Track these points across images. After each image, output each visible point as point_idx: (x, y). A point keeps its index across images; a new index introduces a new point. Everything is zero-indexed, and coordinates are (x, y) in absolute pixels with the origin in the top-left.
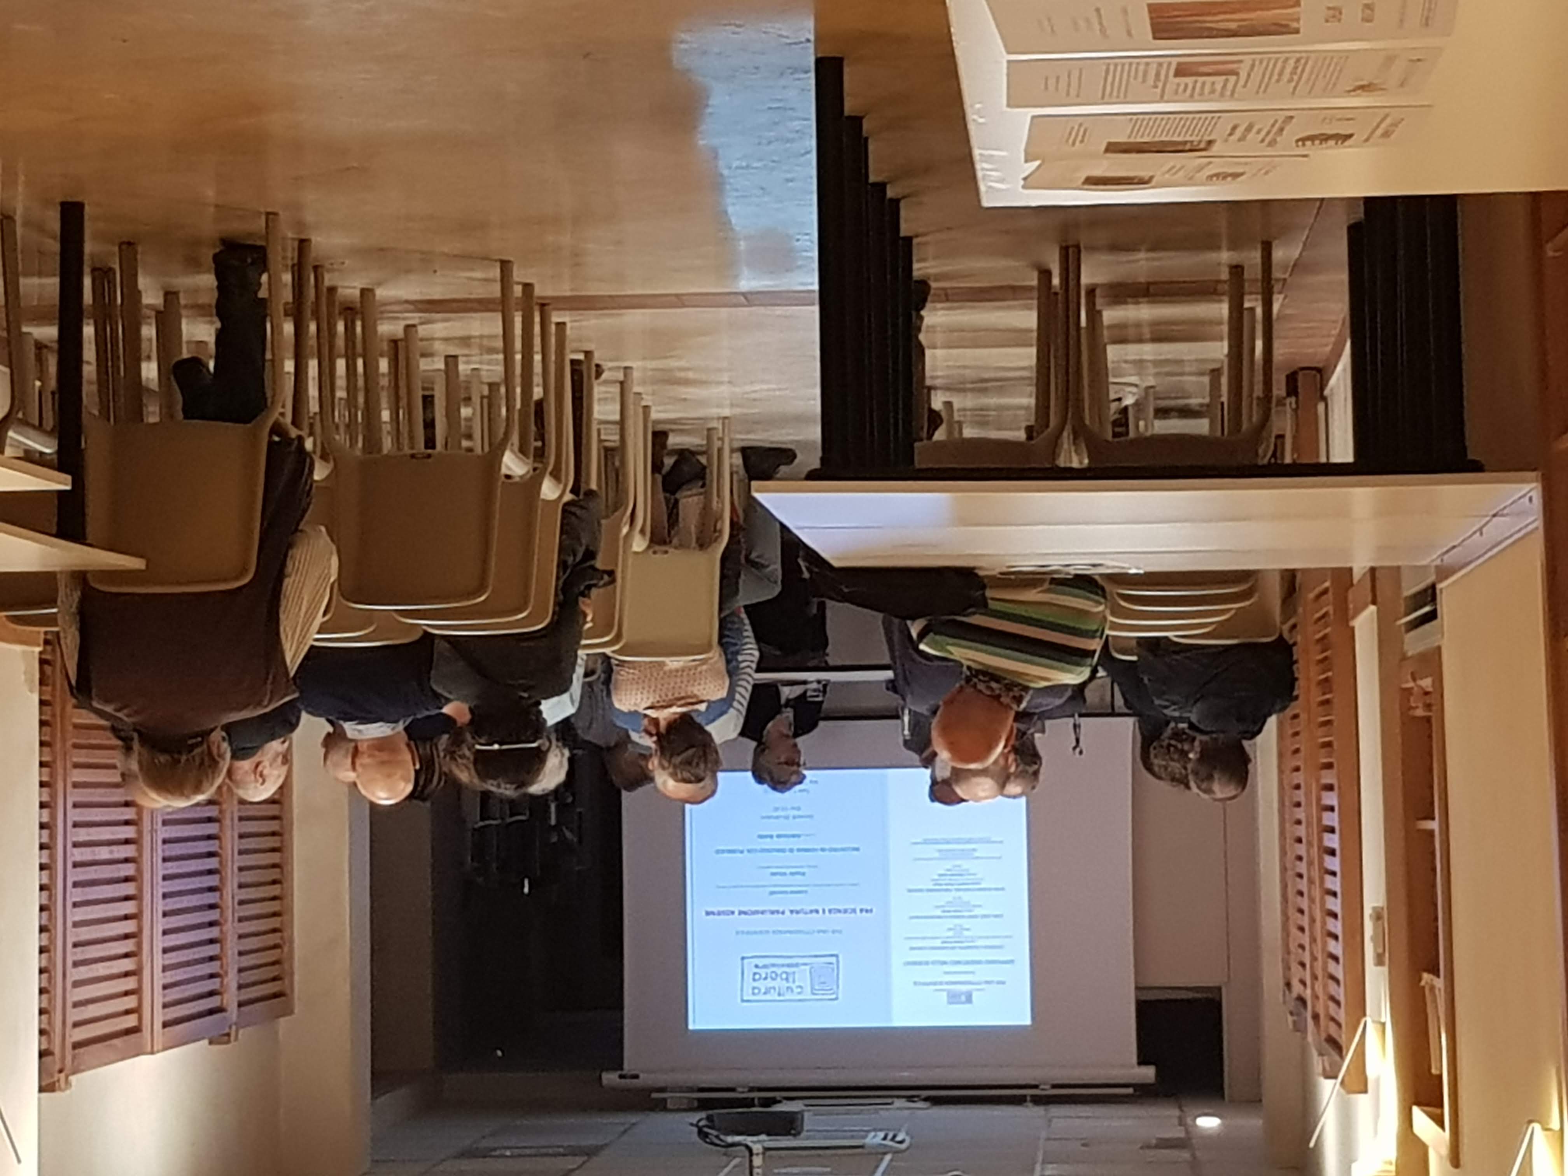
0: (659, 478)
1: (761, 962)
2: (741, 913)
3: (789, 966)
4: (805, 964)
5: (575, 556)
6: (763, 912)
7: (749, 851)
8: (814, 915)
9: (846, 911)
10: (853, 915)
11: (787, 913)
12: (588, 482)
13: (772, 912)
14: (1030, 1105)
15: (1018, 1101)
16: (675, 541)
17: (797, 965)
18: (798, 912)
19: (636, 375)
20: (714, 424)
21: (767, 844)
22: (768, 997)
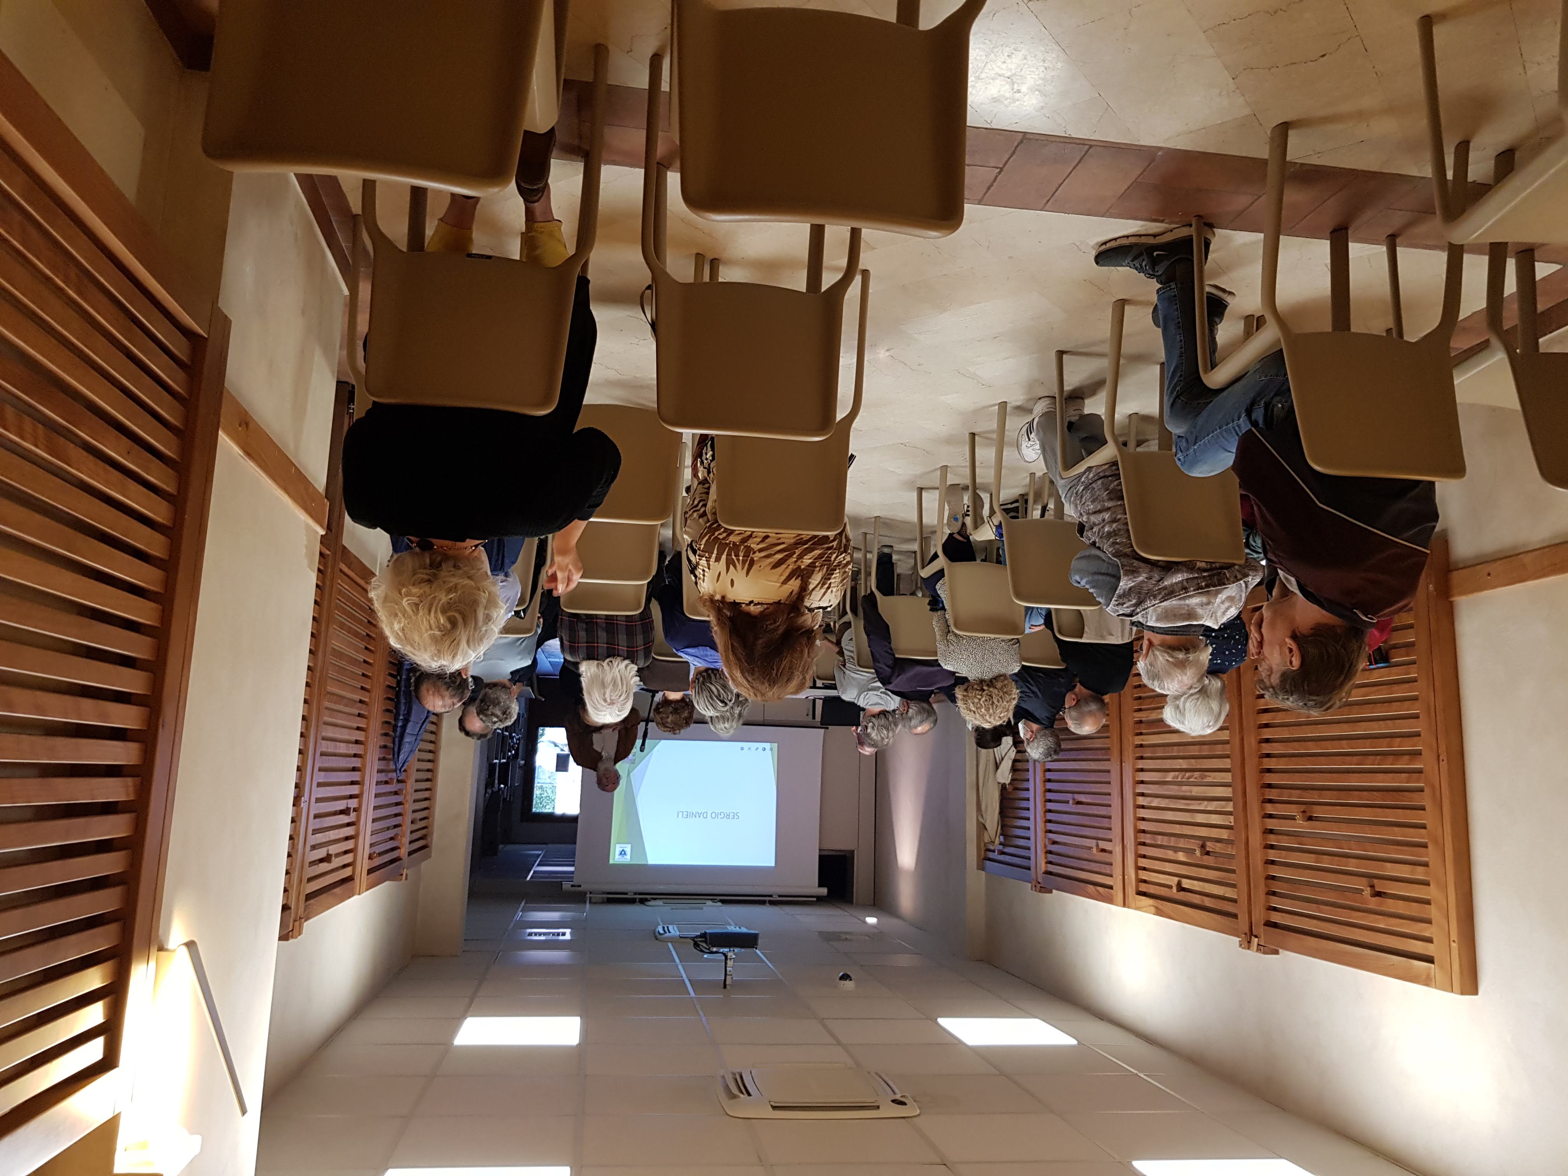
14: (768, 905)
15: (763, 903)
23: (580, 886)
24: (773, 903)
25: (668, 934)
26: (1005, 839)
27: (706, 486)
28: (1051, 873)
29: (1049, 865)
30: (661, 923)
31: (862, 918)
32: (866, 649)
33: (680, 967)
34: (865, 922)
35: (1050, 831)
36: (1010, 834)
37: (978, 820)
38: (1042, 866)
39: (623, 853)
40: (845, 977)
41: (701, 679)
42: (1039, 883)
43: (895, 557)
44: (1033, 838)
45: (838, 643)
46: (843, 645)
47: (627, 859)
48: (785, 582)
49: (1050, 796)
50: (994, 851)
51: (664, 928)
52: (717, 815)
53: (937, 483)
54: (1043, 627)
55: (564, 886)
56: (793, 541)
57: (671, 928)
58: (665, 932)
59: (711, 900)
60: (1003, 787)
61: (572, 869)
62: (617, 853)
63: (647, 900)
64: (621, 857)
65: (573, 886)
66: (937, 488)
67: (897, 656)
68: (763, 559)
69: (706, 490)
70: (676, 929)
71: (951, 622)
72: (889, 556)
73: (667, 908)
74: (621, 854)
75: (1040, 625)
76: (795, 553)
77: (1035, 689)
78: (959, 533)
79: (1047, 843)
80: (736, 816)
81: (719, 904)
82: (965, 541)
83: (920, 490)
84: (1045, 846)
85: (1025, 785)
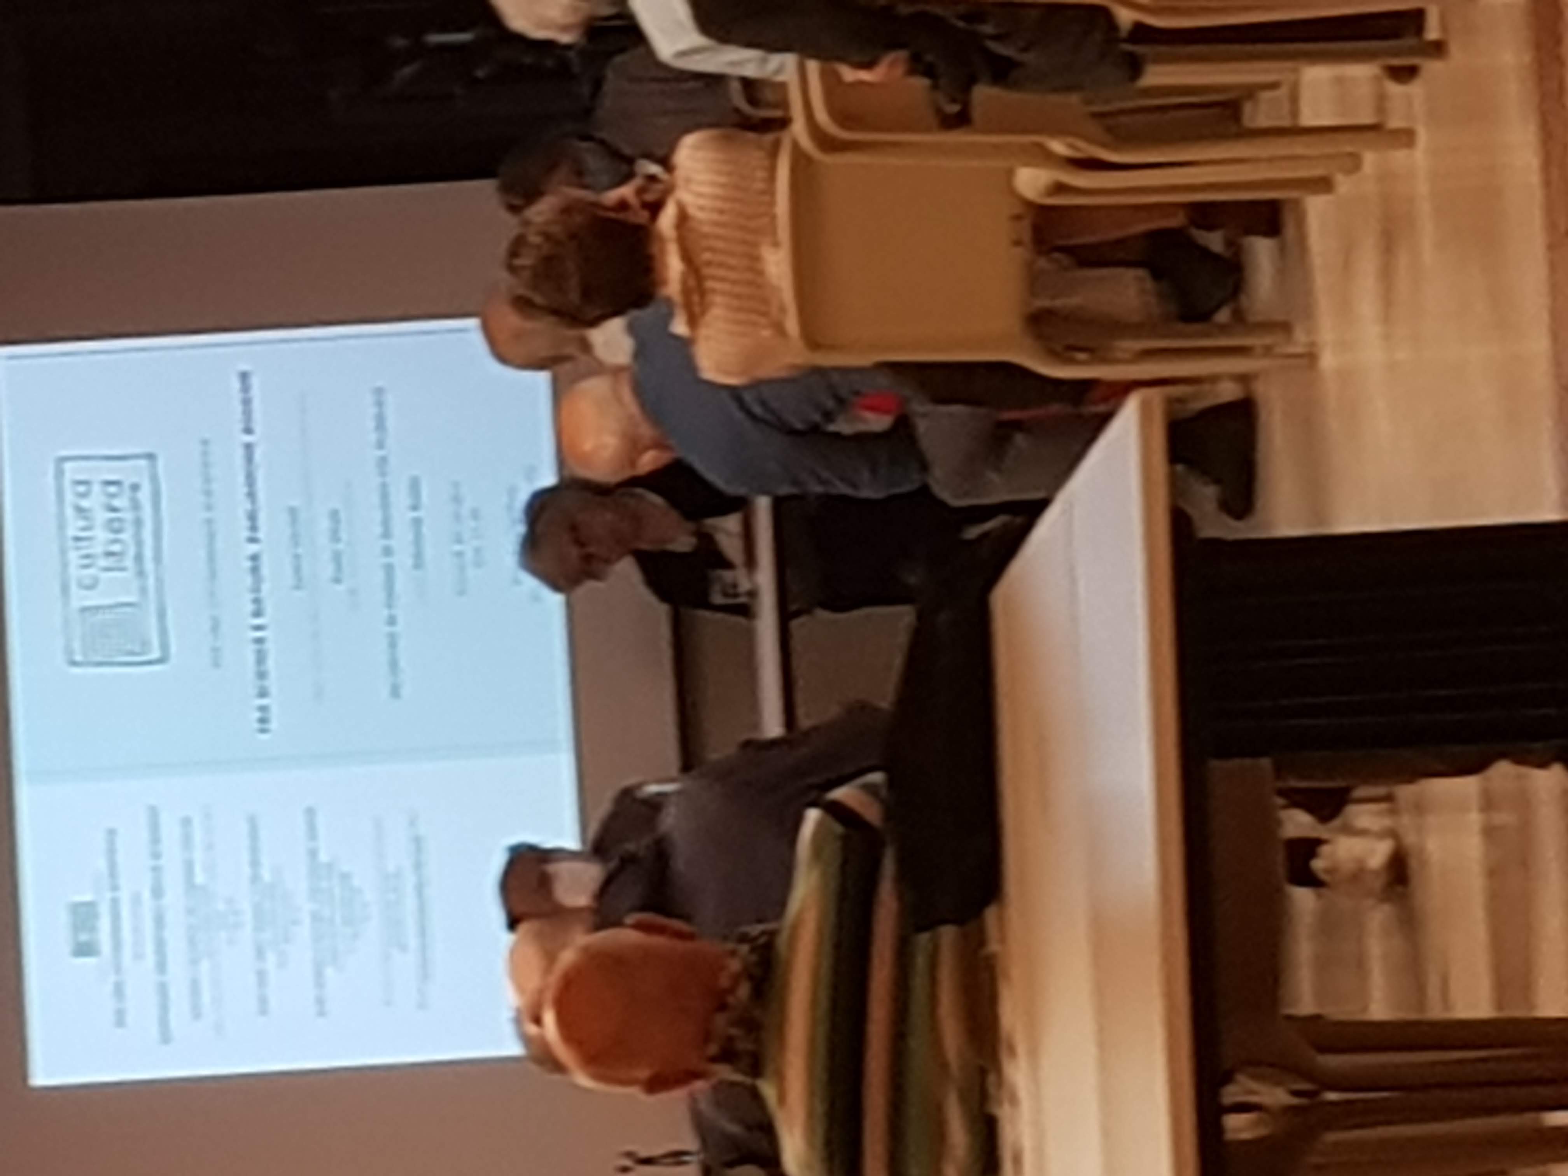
0: (1176, 221)
1: (144, 495)
2: (249, 448)
3: (139, 558)
4: (143, 591)
5: (996, 38)
6: (251, 495)
7: (383, 461)
8: (250, 607)
9: (262, 675)
10: (253, 691)
11: (253, 548)
12: (1159, 60)
13: (252, 517)
16: (1042, 263)
17: (141, 573)
18: (255, 570)
19: (1399, 157)
20: (1300, 336)
21: (400, 499)
22: (69, 512)
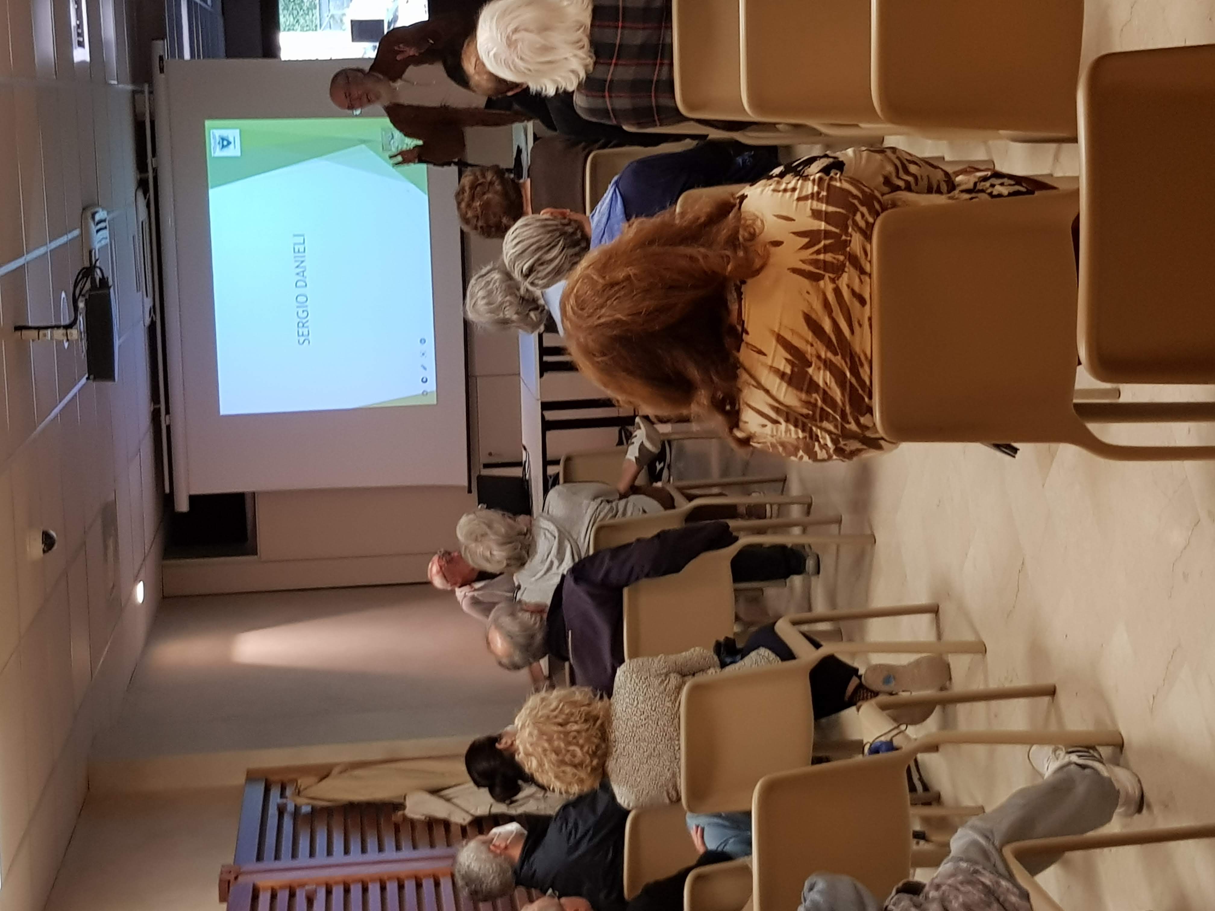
14: (152, 408)
15: (155, 397)
23: (162, 70)
24: (156, 416)
25: (94, 229)
26: (306, 815)
27: (944, 187)
28: (255, 897)
29: (268, 895)
30: (111, 216)
31: (142, 575)
32: (628, 537)
33: (42, 250)
34: (136, 581)
35: (329, 892)
36: (316, 823)
37: (336, 765)
38: (266, 881)
39: (225, 143)
40: (48, 542)
41: (570, 229)
42: (236, 878)
43: (797, 580)
44: (313, 862)
45: (634, 490)
46: (633, 498)
47: (215, 151)
48: (781, 340)
49: (392, 888)
50: (282, 795)
51: (104, 221)
52: (302, 305)
53: (950, 636)
54: (701, 850)
55: (160, 42)
56: (857, 349)
57: (105, 233)
58: (98, 223)
59: (154, 306)
60: (399, 806)
61: (187, 56)
62: (224, 133)
63: (146, 193)
64: (218, 140)
65: (161, 58)
66: (939, 636)
67: (626, 591)
68: (821, 296)
69: (935, 187)
70: (103, 242)
71: (700, 678)
72: (800, 569)
73: (134, 229)
74: (223, 139)
75: (704, 843)
76: (835, 354)
77: (584, 847)
78: (860, 686)
79: (307, 888)
80: (304, 338)
81: (148, 321)
82: (846, 699)
83: (934, 610)
84: (302, 885)
85: (406, 843)
